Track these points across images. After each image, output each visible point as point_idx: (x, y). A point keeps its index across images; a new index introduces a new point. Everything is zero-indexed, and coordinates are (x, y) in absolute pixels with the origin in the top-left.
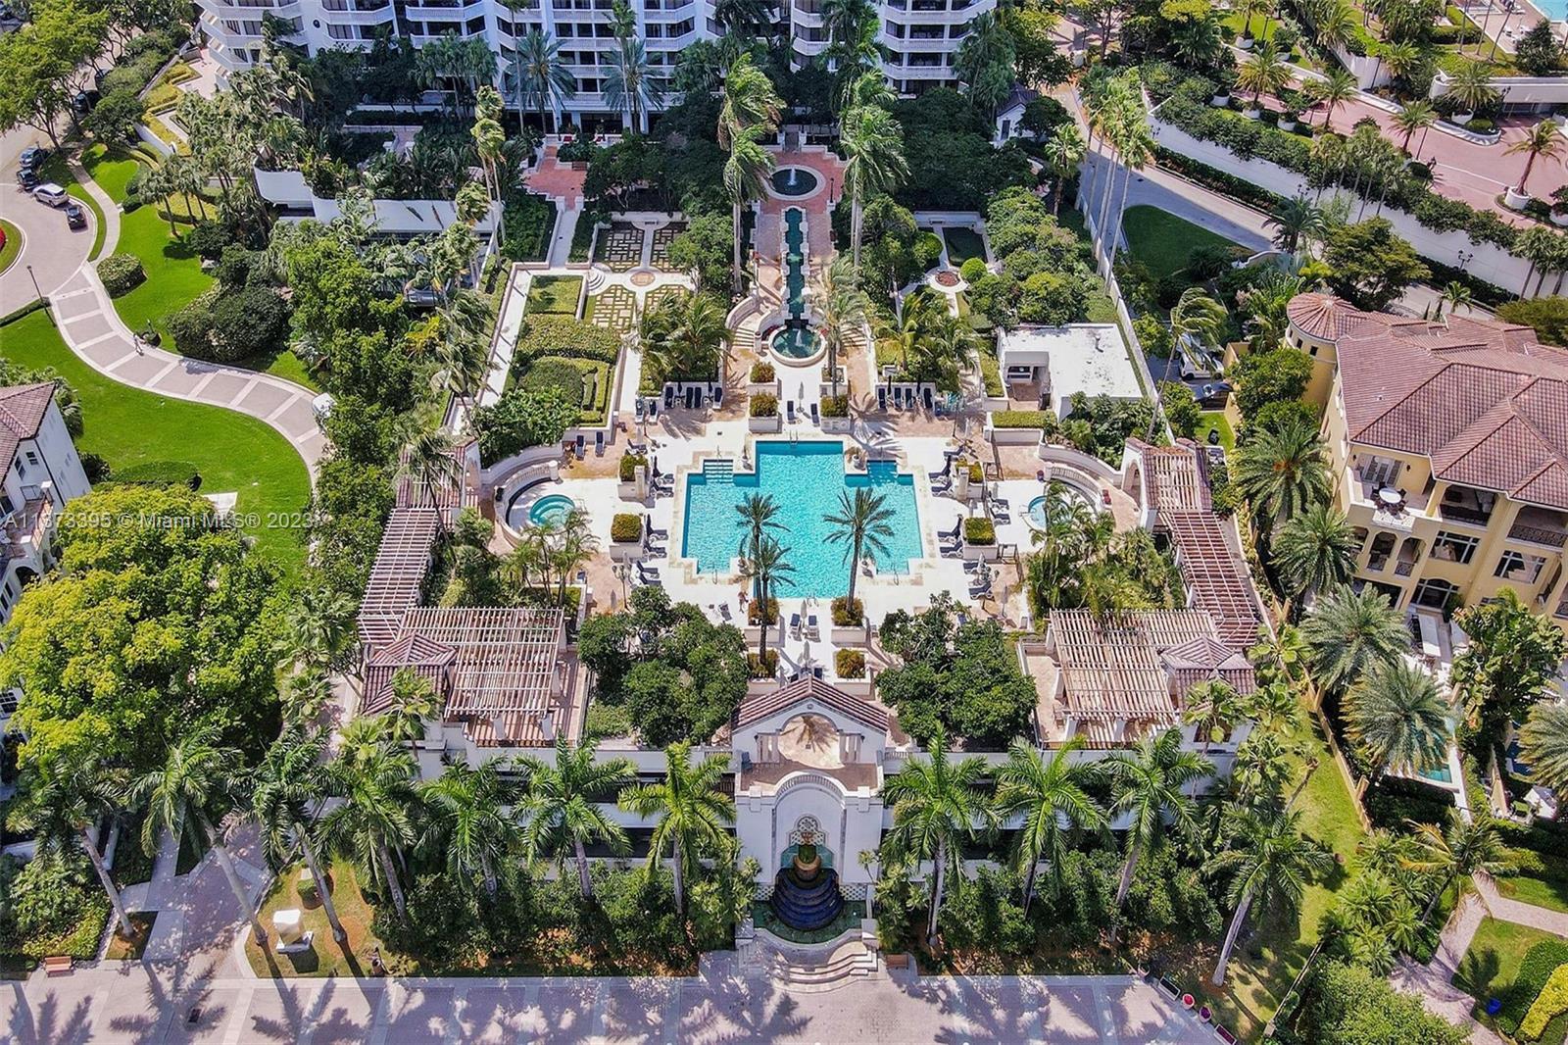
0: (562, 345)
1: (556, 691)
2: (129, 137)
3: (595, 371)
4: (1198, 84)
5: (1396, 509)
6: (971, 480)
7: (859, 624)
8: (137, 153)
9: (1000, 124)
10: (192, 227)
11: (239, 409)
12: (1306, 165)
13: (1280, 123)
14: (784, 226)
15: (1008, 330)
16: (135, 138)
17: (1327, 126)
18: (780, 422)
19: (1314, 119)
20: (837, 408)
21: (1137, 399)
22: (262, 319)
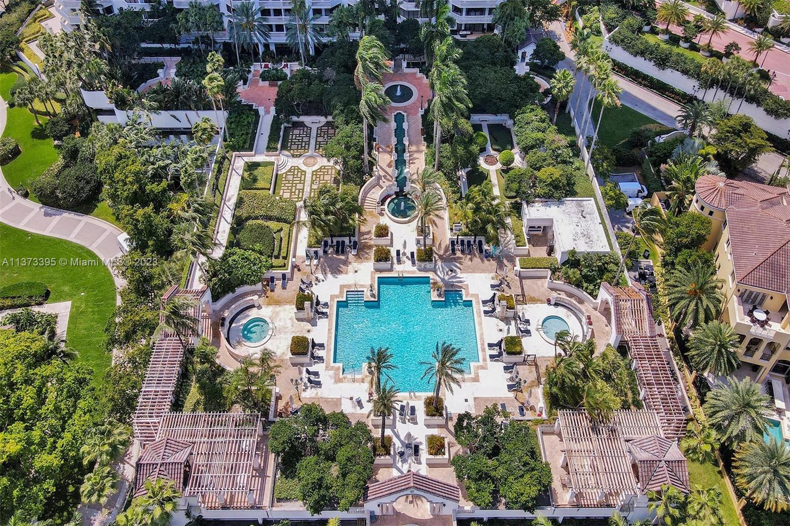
0: (262, 213)
1: (257, 466)
2: (12, 57)
3: (282, 229)
4: (634, 20)
5: (763, 324)
6: (507, 308)
7: (441, 415)
8: (17, 69)
9: (520, 54)
10: (48, 118)
11: (74, 241)
12: (698, 75)
13: (681, 43)
14: (393, 125)
15: (528, 203)
16: (16, 58)
17: (709, 46)
18: (392, 264)
19: (702, 40)
20: (426, 256)
21: (607, 253)
22: (88, 183)
